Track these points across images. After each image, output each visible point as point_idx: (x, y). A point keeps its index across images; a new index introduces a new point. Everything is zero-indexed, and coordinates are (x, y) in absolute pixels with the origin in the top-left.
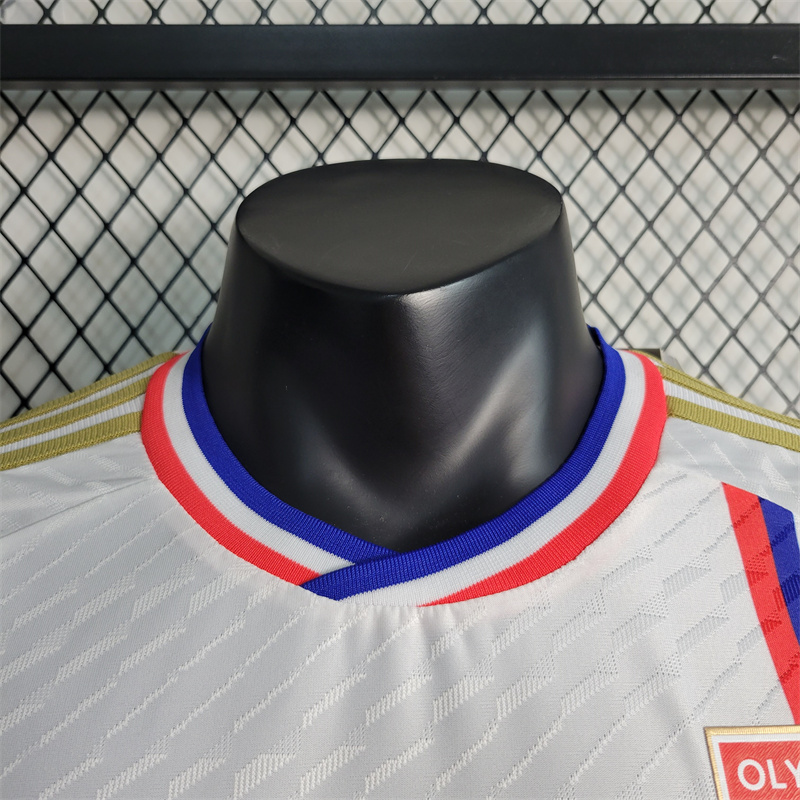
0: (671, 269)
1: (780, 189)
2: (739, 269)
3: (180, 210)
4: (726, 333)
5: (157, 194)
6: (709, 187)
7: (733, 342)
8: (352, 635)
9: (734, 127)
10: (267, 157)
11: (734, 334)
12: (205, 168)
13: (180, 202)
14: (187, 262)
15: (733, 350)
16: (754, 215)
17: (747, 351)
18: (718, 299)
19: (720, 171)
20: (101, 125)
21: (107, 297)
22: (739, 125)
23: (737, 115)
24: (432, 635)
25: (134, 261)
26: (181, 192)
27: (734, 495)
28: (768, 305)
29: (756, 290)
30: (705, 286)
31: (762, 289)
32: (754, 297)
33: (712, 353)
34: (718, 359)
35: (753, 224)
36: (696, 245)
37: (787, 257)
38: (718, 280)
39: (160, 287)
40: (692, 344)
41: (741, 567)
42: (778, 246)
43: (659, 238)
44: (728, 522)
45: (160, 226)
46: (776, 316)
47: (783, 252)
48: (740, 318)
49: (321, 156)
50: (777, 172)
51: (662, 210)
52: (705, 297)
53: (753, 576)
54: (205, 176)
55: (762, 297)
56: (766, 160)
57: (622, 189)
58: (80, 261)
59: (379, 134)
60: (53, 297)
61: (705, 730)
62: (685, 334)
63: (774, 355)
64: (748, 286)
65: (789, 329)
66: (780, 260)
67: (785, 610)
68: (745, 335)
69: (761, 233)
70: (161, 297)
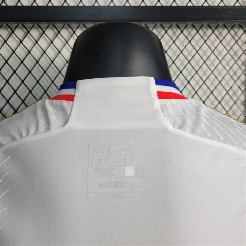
0: (195, 74)
1: (226, 52)
2: (214, 74)
3: (58, 57)
4: (210, 92)
6: (206, 51)
7: (211, 95)
9: (213, 34)
11: (212, 92)
12: (65, 45)
13: (58, 55)
15: (212, 97)
16: (218, 59)
17: (216, 98)
18: (208, 83)
19: (209, 47)
22: (214, 33)
23: (214, 31)
26: (58, 52)
28: (221, 85)
29: (218, 80)
30: (204, 79)
31: (220, 80)
32: (218, 82)
33: (206, 97)
34: (208, 99)
35: (218, 62)
36: (202, 67)
37: (227, 71)
38: (208, 77)
39: (53, 79)
40: (200, 95)
42: (225, 68)
43: (192, 65)
46: (224, 87)
47: (226, 70)
48: (214, 88)
50: (225, 47)
51: (193, 57)
52: (204, 82)
54: (65, 48)
55: (220, 82)
56: (222, 44)
57: (182, 52)
60: (23, 82)
62: (198, 93)
63: (223, 98)
64: (216, 79)
65: (227, 91)
66: (225, 72)
68: (215, 93)
69: (220, 64)
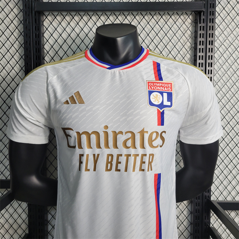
5: (77, 30)
8: (111, 73)
10: (95, 24)
12: (85, 25)
14: (83, 41)
20: (68, 18)
21: (70, 47)
24: (119, 73)
25: (74, 41)
27: (154, 62)
41: (153, 68)
44: (153, 64)
45: (78, 35)
49: (104, 23)
53: (154, 69)
54: (85, 27)
58: (65, 41)
59: (113, 20)
61: (146, 81)
67: (157, 72)
70: (78, 47)
